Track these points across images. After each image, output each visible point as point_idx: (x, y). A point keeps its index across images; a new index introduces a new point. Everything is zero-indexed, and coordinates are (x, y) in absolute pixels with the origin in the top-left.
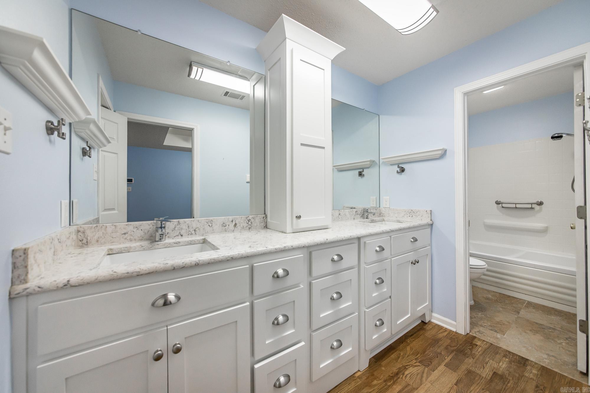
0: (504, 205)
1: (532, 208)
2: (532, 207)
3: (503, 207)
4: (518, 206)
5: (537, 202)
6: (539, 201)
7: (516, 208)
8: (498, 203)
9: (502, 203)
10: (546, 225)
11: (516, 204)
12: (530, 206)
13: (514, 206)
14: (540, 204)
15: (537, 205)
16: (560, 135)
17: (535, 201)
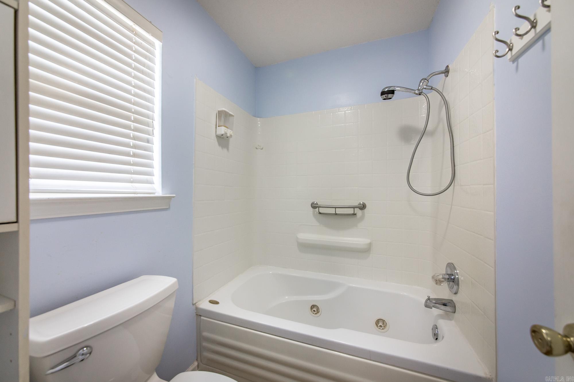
0: (322, 210)
1: (354, 214)
2: (354, 212)
3: (320, 213)
4: (339, 211)
5: (359, 205)
6: (361, 203)
7: (336, 214)
8: (314, 206)
9: (319, 207)
10: (368, 241)
11: (335, 208)
12: (351, 211)
13: (332, 211)
14: (363, 207)
15: (360, 209)
16: (391, 89)
17: (356, 204)
